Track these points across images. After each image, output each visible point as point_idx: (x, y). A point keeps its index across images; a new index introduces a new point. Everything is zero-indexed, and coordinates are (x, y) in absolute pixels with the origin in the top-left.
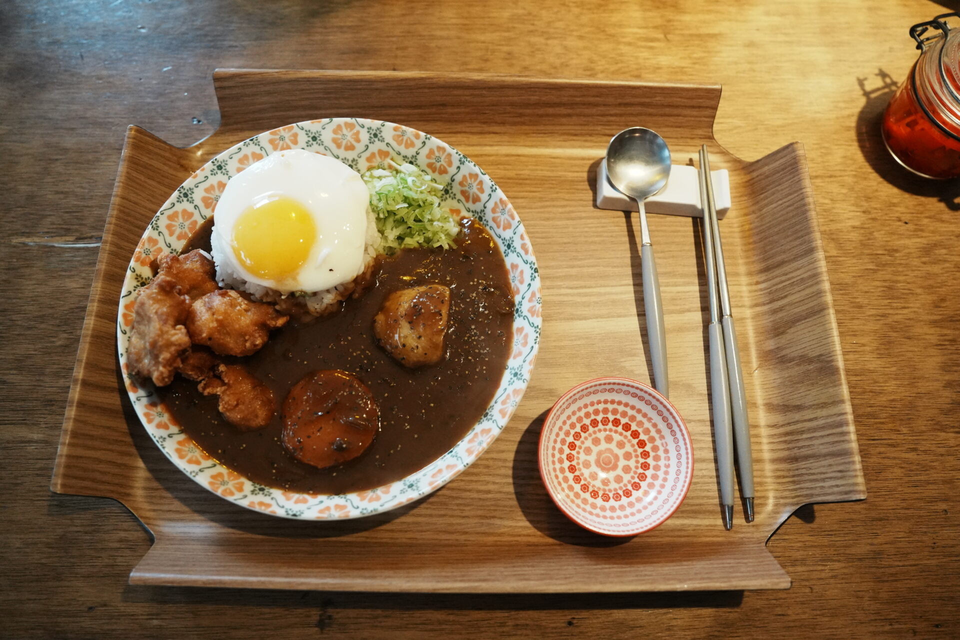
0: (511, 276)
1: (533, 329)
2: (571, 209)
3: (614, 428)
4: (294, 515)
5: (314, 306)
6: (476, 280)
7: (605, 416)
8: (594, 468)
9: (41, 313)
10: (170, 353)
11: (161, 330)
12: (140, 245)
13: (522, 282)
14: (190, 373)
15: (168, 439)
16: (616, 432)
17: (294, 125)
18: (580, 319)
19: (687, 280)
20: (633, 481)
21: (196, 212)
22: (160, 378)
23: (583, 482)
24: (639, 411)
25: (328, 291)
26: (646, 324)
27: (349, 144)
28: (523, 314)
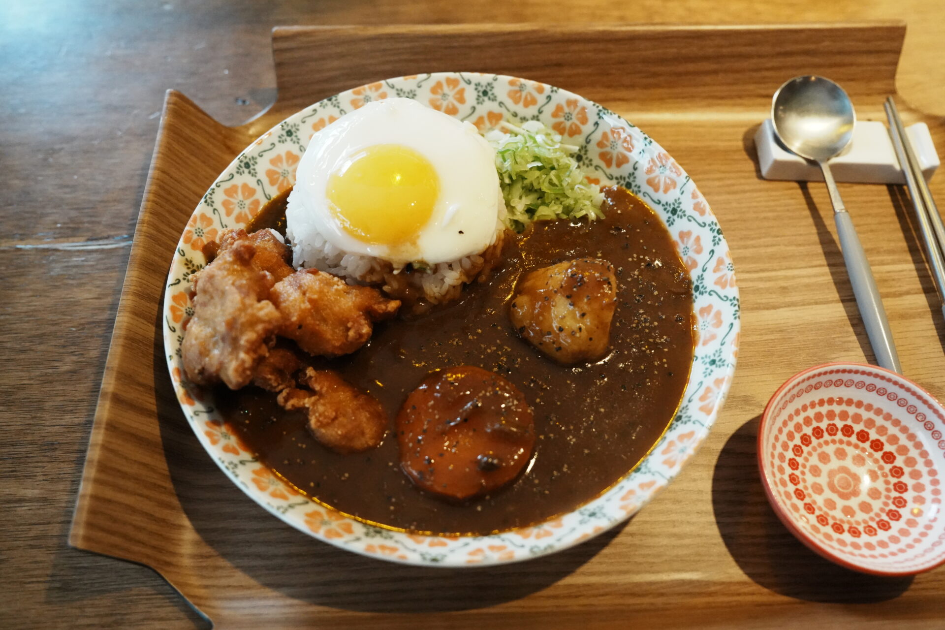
0: (680, 249)
1: (729, 303)
2: (729, 182)
3: (845, 439)
4: (434, 560)
5: (432, 289)
6: (635, 255)
7: (831, 422)
8: (828, 494)
9: (39, 332)
10: (257, 332)
11: (243, 304)
12: (190, 222)
13: (699, 251)
14: (269, 376)
15: (240, 467)
16: (849, 444)
17: (383, 82)
18: (768, 309)
19: (896, 257)
20: (887, 509)
21: (259, 189)
22: (240, 369)
23: (817, 513)
24: (879, 412)
25: (450, 266)
26: (858, 310)
27: (451, 106)
28: (708, 290)
